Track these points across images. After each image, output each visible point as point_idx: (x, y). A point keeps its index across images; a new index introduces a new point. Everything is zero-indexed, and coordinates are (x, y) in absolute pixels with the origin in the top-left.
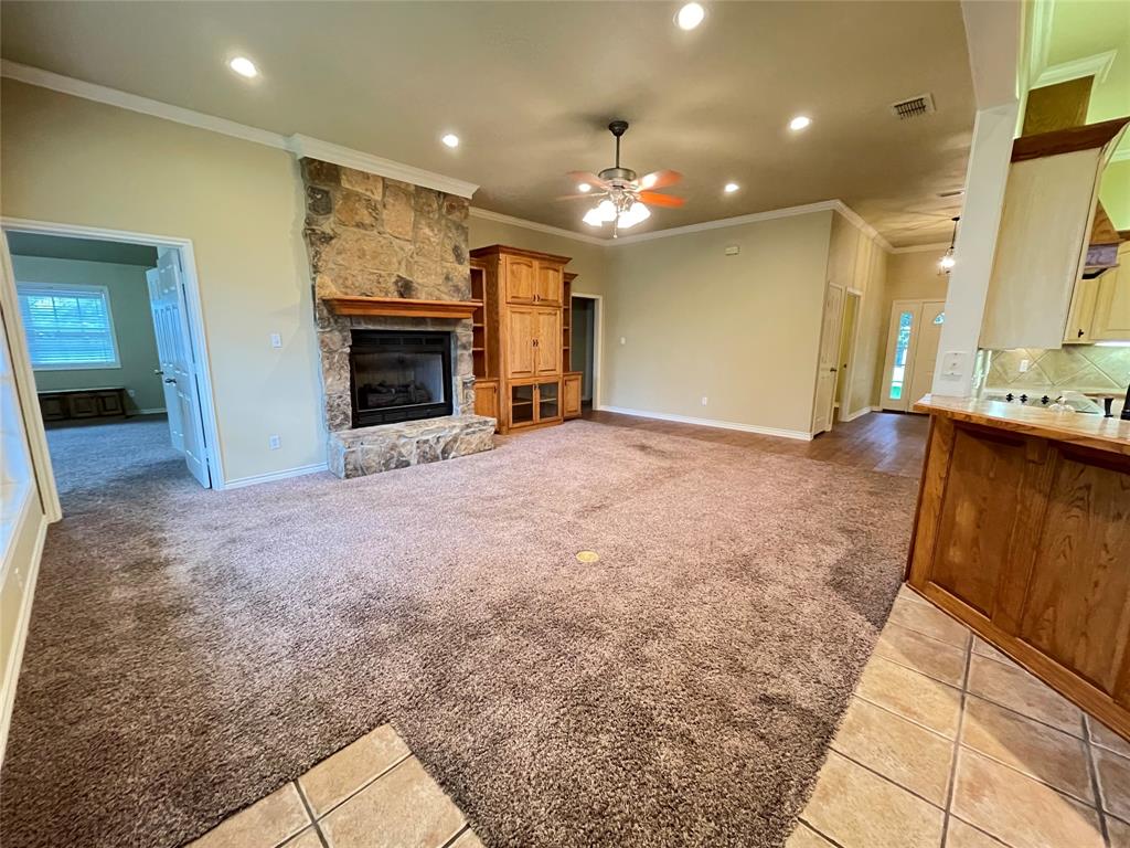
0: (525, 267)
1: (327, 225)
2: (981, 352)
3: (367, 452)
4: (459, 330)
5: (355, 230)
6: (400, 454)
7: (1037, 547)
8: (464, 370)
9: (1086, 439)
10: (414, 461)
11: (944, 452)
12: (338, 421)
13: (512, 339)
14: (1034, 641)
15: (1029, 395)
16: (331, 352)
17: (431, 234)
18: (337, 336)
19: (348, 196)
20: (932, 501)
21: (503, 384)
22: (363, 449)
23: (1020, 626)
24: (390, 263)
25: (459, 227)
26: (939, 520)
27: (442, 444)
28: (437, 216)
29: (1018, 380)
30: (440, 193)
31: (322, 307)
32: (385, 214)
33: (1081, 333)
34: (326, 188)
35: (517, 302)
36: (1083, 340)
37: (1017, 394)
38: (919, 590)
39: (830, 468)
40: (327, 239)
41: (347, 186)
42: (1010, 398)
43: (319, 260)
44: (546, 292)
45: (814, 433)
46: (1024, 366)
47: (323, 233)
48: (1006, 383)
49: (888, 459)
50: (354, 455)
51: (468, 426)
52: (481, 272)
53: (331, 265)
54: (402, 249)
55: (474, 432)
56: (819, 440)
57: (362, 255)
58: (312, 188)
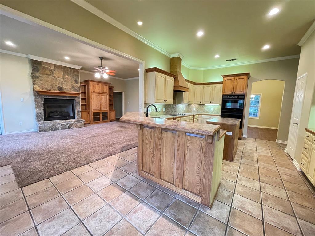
0: (97, 85)
1: (37, 74)
3: (46, 126)
4: (76, 99)
5: (46, 75)
6: (56, 127)
8: (78, 108)
10: (60, 129)
12: (40, 119)
13: (93, 101)
16: (38, 103)
17: (68, 77)
18: (40, 99)
19: (44, 68)
21: (91, 112)
22: (44, 126)
24: (56, 83)
25: (76, 75)
27: (68, 125)
28: (70, 73)
30: (71, 68)
31: (36, 93)
32: (55, 72)
34: (37, 66)
35: (94, 93)
36: (201, 104)
40: (38, 77)
41: (44, 66)
43: (35, 82)
44: (103, 91)
47: (36, 76)
50: (42, 127)
51: (76, 121)
52: (86, 85)
53: (38, 83)
54: (60, 80)
55: (78, 123)
57: (48, 81)
58: (33, 66)
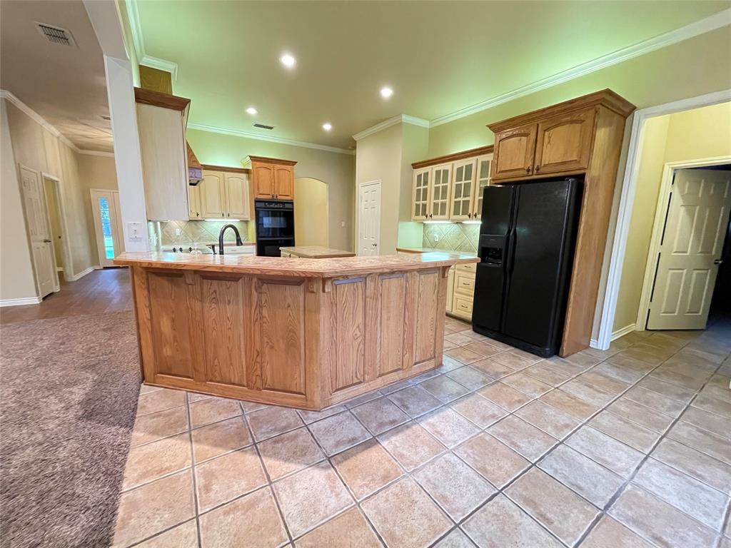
2: (151, 223)
7: (203, 330)
9: (208, 267)
11: (144, 289)
14: (214, 379)
15: (183, 248)
20: (145, 323)
23: (206, 375)
26: (152, 333)
29: (177, 241)
33: (198, 215)
36: (199, 218)
37: (178, 248)
38: (153, 383)
39: (64, 322)
42: (174, 250)
45: (41, 296)
46: (178, 231)
48: (171, 242)
49: (115, 301)
56: (48, 301)
